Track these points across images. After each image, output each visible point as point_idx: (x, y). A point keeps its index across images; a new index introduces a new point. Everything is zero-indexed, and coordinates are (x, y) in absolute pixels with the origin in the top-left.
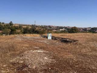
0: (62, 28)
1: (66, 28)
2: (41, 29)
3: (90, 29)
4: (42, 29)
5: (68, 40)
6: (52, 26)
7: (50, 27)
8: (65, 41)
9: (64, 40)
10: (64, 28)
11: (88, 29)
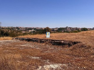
0: (31, 29)
1: (35, 29)
2: (8, 31)
3: (57, 29)
4: (10, 31)
5: (62, 42)
6: (21, 28)
7: (18, 28)
8: (59, 43)
9: (56, 42)
10: (33, 29)
11: (55, 29)
